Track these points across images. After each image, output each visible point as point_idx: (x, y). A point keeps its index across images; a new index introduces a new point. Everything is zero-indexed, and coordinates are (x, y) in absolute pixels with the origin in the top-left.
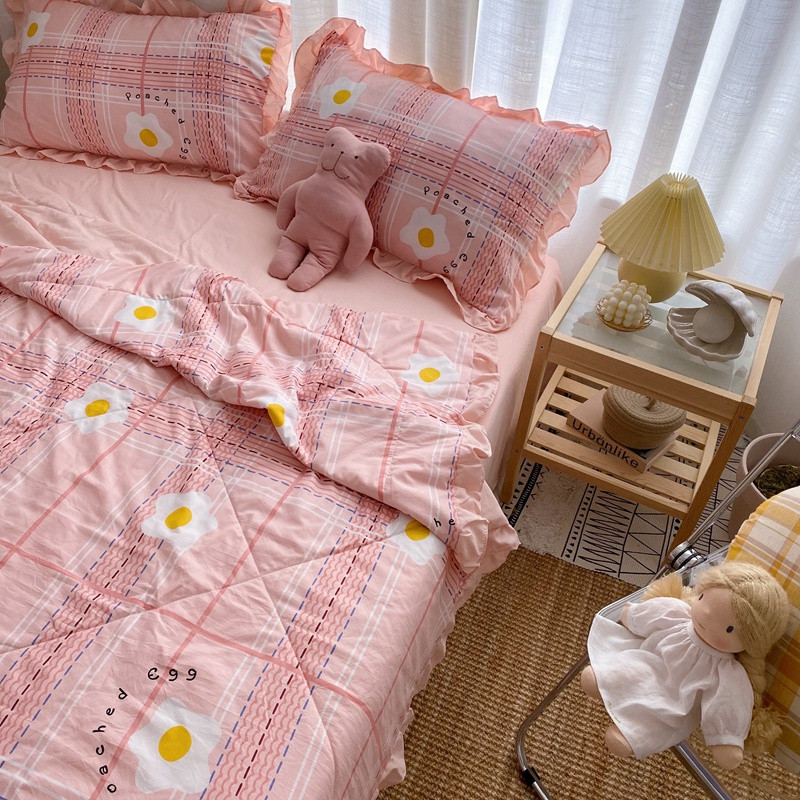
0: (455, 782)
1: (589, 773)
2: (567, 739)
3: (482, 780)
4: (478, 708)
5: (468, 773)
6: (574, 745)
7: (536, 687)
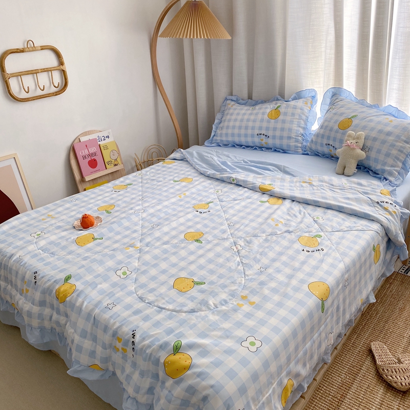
0: (386, 340)
3: (397, 341)
4: (395, 321)
5: (391, 338)
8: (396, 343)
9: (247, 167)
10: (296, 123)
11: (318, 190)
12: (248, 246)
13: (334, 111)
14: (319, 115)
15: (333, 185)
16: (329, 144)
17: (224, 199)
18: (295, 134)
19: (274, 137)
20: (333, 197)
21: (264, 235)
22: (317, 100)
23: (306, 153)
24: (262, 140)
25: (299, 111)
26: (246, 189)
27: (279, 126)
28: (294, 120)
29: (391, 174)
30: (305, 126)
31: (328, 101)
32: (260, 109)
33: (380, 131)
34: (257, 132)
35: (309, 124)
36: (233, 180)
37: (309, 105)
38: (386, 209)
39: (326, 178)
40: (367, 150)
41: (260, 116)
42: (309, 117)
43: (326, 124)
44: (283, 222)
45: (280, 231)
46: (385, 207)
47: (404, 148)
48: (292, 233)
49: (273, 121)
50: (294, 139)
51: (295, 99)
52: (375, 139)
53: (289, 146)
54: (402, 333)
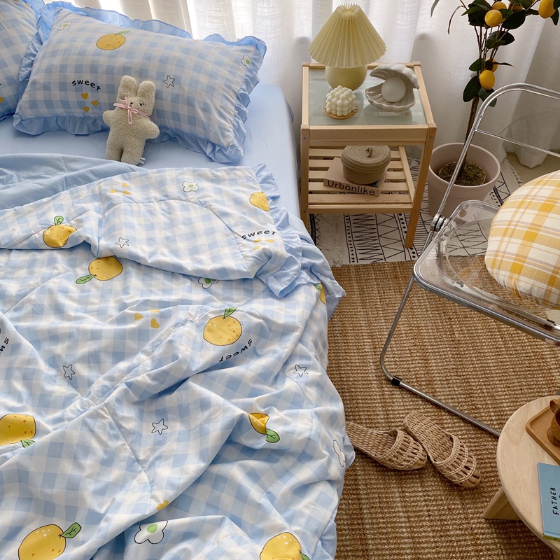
0: (355, 401)
1: (420, 365)
2: (401, 354)
3: (368, 394)
4: (347, 359)
5: (359, 394)
6: (406, 355)
7: (371, 336)
8: (368, 398)
54: (365, 375)
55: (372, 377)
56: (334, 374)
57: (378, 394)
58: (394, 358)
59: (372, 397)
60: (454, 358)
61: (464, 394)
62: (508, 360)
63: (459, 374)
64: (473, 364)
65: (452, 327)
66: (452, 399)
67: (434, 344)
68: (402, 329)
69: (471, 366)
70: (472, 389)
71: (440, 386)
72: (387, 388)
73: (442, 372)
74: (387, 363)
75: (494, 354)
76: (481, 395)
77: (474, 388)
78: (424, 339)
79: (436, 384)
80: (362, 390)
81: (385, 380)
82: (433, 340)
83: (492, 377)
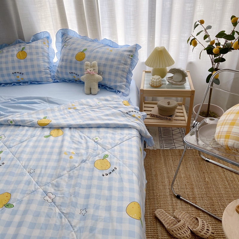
0: (159, 204)
1: (190, 191)
3: (165, 201)
4: (157, 186)
5: (161, 201)
6: (183, 186)
7: (168, 177)
8: (166, 203)
9: (16, 105)
10: (42, 60)
11: (83, 113)
12: (59, 190)
13: (68, 47)
14: (56, 51)
15: (91, 106)
16: (72, 73)
17: (12, 145)
18: (44, 69)
19: (27, 73)
20: (97, 117)
21: (65, 172)
22: (51, 40)
23: (56, 81)
24: (18, 77)
25: (41, 49)
26: (26, 128)
27: (29, 64)
28: (40, 58)
29: (121, 87)
30: (49, 61)
31: (60, 40)
32: (8, 52)
33: (107, 59)
34: (11, 71)
35: (51, 59)
36: (11, 122)
37: (47, 44)
38: (134, 117)
39: (83, 101)
40: (101, 73)
41: (10, 58)
42: (49, 53)
43: (65, 57)
44: (74, 152)
45: (76, 162)
46: (133, 115)
47: (125, 68)
48: (87, 162)
49: (22, 61)
50: (44, 72)
51: (33, 41)
52: (105, 65)
53: (41, 78)
54: (164, 194)
55: (168, 194)
56: (151, 192)
57: (170, 202)
58: (178, 187)
59: (167, 203)
60: (205, 189)
61: (210, 204)
62: (230, 191)
63: (208, 195)
64: (214, 192)
65: (204, 176)
66: (204, 206)
67: (196, 182)
68: (182, 176)
69: (213, 193)
70: (214, 202)
71: (199, 200)
72: (174, 200)
73: (200, 194)
74: (175, 189)
75: (224, 188)
76: (218, 205)
77: (215, 202)
78: (192, 180)
79: (197, 199)
80: (163, 200)
81: (174, 196)
82: (196, 181)
83: (223, 198)
